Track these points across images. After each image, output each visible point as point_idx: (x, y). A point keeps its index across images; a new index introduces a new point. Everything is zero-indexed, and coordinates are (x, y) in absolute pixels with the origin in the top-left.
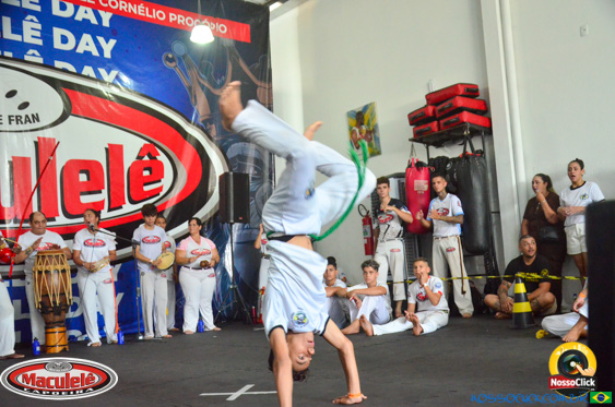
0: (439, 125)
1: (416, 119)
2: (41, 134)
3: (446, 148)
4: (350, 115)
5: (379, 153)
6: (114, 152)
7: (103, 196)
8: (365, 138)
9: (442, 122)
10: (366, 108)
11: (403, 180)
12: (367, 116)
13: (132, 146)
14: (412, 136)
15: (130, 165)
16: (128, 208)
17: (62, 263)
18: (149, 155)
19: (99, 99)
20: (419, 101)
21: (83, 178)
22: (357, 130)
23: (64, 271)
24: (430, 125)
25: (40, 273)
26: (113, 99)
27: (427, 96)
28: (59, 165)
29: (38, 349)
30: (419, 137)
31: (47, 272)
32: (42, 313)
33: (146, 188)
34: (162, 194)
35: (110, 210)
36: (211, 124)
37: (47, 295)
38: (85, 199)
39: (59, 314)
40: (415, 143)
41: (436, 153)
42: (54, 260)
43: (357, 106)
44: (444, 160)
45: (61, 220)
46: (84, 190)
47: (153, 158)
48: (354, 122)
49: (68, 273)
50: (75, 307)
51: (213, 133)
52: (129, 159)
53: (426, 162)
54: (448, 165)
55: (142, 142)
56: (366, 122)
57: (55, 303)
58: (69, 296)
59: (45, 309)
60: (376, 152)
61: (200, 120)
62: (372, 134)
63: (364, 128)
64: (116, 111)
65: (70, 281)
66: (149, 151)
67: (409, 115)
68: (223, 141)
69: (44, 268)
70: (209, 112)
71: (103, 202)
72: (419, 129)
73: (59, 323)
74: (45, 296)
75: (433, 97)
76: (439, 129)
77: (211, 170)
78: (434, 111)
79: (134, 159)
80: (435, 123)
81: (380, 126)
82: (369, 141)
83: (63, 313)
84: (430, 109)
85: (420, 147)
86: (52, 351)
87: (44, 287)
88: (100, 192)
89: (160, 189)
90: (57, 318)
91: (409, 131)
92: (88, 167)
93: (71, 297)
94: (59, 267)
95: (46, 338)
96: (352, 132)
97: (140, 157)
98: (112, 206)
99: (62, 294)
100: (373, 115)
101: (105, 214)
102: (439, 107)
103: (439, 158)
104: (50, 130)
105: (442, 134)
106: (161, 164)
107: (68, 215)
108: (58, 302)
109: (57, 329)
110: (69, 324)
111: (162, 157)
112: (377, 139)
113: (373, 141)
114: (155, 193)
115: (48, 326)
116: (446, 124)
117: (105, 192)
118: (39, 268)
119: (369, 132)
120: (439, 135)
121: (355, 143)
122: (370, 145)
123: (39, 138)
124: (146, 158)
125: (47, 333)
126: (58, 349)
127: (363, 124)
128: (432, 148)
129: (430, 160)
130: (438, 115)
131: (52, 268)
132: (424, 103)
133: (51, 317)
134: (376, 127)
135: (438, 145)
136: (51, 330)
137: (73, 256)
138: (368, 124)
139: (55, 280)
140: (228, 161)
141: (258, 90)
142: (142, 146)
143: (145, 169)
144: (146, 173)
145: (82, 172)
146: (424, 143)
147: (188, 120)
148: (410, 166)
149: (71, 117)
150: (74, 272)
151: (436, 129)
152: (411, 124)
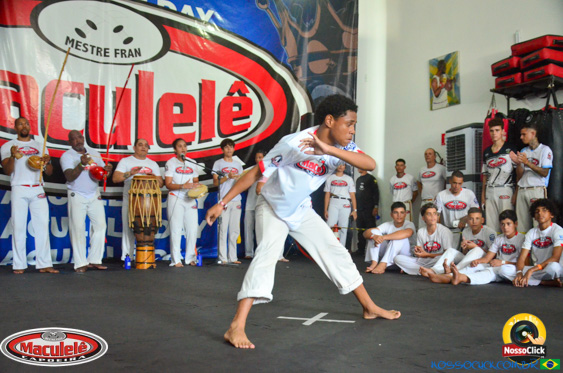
0: (522, 76)
1: (499, 70)
2: (142, 68)
3: (527, 101)
4: (432, 63)
5: (458, 102)
6: (207, 88)
7: (195, 128)
8: (446, 87)
9: (526, 74)
10: (448, 56)
11: (481, 130)
12: (449, 65)
13: (224, 82)
14: (493, 87)
15: (220, 100)
16: (217, 140)
17: (154, 188)
18: (239, 92)
19: (196, 37)
20: (504, 52)
21: (177, 110)
22: (438, 79)
23: (155, 195)
24: (513, 76)
25: (135, 195)
26: (208, 37)
27: (512, 47)
28: (156, 98)
29: (129, 264)
30: (500, 89)
31: (141, 195)
32: (135, 232)
33: (236, 123)
34: (250, 130)
35: (200, 142)
36: (298, 65)
37: (139, 217)
38: (178, 131)
39: (149, 234)
40: (496, 95)
41: (517, 105)
42: (147, 184)
43: (440, 55)
44: (524, 112)
45: (155, 148)
46: (177, 122)
47: (242, 94)
48: (435, 70)
49: (159, 198)
50: (163, 229)
51: (300, 74)
52: (220, 94)
53: (505, 113)
54: (528, 118)
55: (233, 80)
56: (447, 71)
57: (145, 224)
58: (159, 218)
59: (137, 229)
60: (454, 101)
61: (288, 61)
62: (452, 84)
63: (445, 77)
64: (211, 49)
65: (160, 206)
66: (238, 88)
67: (493, 66)
68: (308, 82)
69: (138, 191)
70: (296, 54)
71: (194, 133)
72: (501, 80)
73: (148, 243)
74: (138, 217)
75: (520, 48)
76: (523, 81)
77: (295, 109)
78: (519, 62)
79: (225, 95)
80: (519, 74)
81: (461, 75)
82: (449, 90)
83: (152, 234)
84: (515, 60)
85: (501, 99)
86: (141, 267)
87: (137, 209)
88: (191, 124)
89: (249, 125)
90: (147, 238)
91: (492, 82)
92: (183, 101)
93: (160, 220)
94: (152, 192)
95: (137, 255)
96: (433, 81)
97: (230, 93)
98: (203, 139)
99: (153, 216)
100: (455, 64)
101: (195, 145)
102: (525, 59)
103: (519, 110)
104: (149, 64)
105: (525, 86)
106: (250, 102)
107: (161, 144)
108: (148, 223)
109: (146, 248)
110: (158, 244)
111: (251, 95)
112: (457, 89)
113: (453, 90)
114: (244, 128)
115: (139, 244)
116: (529, 76)
117: (196, 124)
118: (134, 190)
119: (450, 81)
120: (521, 87)
121: (435, 91)
122: (450, 94)
123: (140, 71)
124: (236, 95)
125: (137, 250)
126: (146, 266)
127: (444, 73)
128: (512, 100)
129: (510, 112)
130: (522, 67)
131: (144, 192)
132: (508, 53)
133: (142, 237)
134: (457, 75)
135: (519, 97)
136: (141, 248)
137: (164, 182)
138: (450, 73)
139: (147, 203)
140: (312, 102)
141: (344, 34)
142: (233, 83)
143: (235, 105)
144: (236, 109)
145: (176, 105)
146: (505, 94)
147: (277, 60)
148: (489, 117)
149: (169, 53)
150: (165, 197)
151: (519, 81)
152: (494, 75)
